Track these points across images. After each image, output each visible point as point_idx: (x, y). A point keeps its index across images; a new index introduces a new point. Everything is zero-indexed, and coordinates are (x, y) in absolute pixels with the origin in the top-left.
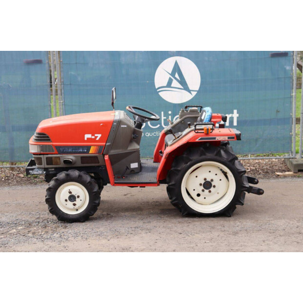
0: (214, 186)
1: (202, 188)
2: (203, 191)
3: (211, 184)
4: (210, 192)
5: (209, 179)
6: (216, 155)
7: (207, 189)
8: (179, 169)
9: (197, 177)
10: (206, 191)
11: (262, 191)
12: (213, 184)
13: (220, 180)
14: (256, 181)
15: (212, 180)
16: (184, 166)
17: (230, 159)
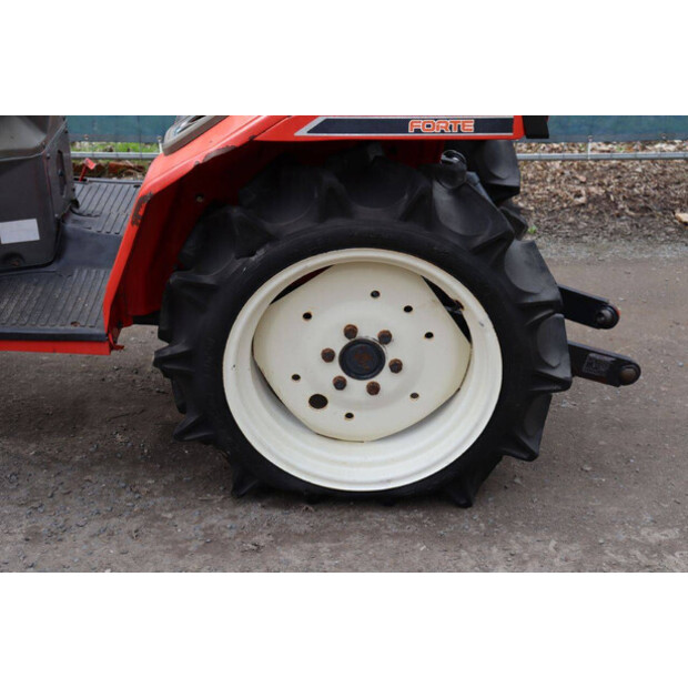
0: (397, 367)
1: (335, 370)
2: (340, 384)
3: (381, 357)
4: (374, 389)
5: (369, 332)
6: (407, 216)
7: (358, 376)
8: (208, 279)
9: (307, 316)
10: (357, 387)
11: (629, 371)
12: (391, 352)
13: (429, 335)
14: (607, 313)
15: (386, 337)
16: (234, 265)
17: (479, 240)
